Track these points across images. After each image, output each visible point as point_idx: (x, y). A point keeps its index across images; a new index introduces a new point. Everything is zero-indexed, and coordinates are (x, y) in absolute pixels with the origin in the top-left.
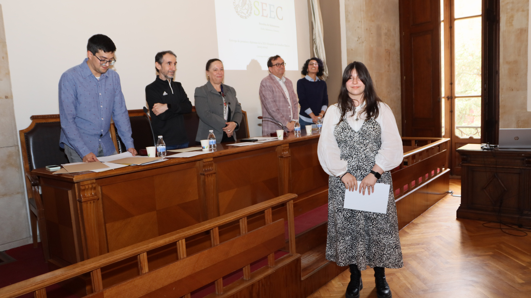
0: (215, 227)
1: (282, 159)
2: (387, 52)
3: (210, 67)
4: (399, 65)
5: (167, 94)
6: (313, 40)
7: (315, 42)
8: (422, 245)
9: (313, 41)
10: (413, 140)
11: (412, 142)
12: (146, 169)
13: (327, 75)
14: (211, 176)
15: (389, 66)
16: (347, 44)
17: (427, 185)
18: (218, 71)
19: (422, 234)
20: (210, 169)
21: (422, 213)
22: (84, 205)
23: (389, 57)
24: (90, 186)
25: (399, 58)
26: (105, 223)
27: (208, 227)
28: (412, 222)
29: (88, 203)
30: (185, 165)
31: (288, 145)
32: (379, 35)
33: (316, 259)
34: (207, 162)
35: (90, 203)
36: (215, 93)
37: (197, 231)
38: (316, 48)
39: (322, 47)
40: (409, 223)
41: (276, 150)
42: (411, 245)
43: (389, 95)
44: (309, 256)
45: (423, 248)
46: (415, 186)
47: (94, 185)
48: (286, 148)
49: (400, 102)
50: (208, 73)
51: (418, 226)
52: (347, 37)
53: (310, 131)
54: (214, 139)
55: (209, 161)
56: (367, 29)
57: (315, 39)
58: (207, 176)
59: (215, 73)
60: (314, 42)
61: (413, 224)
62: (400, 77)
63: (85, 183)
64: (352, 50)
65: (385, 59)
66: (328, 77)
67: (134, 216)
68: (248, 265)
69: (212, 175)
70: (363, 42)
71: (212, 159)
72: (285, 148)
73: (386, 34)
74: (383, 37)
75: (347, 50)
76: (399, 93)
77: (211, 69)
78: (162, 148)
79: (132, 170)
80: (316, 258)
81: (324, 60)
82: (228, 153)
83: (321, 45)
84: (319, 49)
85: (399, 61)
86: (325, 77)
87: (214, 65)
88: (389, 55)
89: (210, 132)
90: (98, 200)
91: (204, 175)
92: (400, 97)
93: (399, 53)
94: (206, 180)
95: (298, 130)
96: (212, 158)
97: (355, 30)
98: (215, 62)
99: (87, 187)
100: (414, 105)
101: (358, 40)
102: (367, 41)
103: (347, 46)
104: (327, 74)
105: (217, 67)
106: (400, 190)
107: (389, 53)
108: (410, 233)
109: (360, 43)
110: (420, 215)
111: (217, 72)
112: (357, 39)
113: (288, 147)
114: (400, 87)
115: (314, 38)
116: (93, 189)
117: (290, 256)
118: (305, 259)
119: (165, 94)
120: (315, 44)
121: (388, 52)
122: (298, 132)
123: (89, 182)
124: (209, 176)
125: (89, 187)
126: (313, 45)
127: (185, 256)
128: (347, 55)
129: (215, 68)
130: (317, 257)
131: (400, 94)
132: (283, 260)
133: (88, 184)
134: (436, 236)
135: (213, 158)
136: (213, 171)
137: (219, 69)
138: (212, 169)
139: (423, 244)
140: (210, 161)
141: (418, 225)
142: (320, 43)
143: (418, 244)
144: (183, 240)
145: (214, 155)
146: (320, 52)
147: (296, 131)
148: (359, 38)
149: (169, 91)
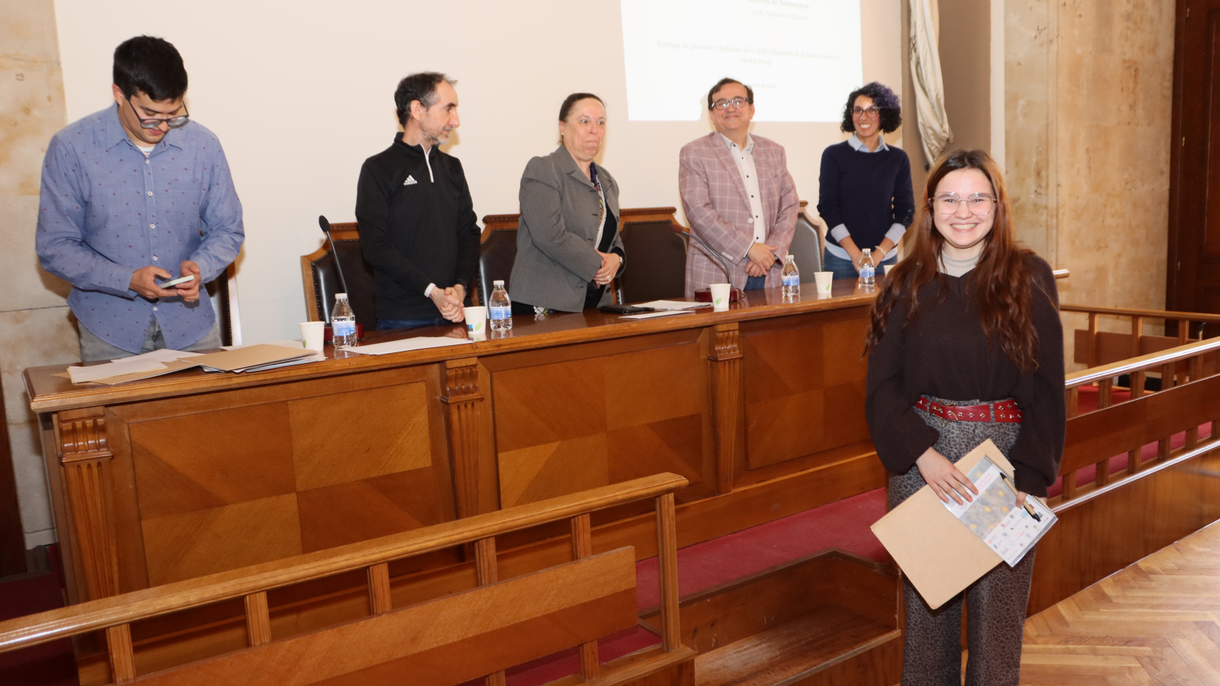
0: (377, 563)
1: (714, 363)
2: (1129, 68)
3: (570, 112)
4: (1169, 103)
5: (416, 182)
6: (910, 40)
7: (914, 45)
8: (1141, 645)
9: (909, 44)
10: (1184, 320)
11: (1181, 325)
12: (256, 384)
13: (946, 136)
14: (469, 406)
15: (1132, 107)
16: (1006, 47)
17: (1204, 456)
18: (589, 124)
19: (1153, 607)
20: (468, 388)
21: (1178, 538)
22: (72, 472)
23: (1136, 83)
24: (89, 423)
25: (1168, 84)
26: (140, 519)
27: (344, 564)
28: (1137, 565)
29: (82, 466)
30: (392, 373)
31: (736, 326)
32: (1104, 20)
33: (772, 658)
34: (457, 367)
35: (89, 466)
36: (581, 180)
37: (302, 573)
38: (918, 63)
39: (932, 58)
40: (1123, 565)
41: (699, 340)
42: (1102, 640)
43: (1130, 190)
44: (756, 646)
45: (1138, 659)
46: (1156, 457)
47: (100, 421)
48: (731, 333)
49: (1164, 210)
50: (562, 128)
51: (1149, 579)
52: (1007, 30)
53: (827, 289)
54: (507, 305)
55: (464, 365)
56: (1065, 4)
57: (915, 36)
58: (459, 407)
59: (582, 130)
60: (912, 46)
61: (1138, 570)
62: (1169, 141)
63: (74, 415)
64: (1019, 64)
65: (1122, 89)
66: (948, 140)
67: (227, 504)
68: (498, 672)
69: (473, 405)
70: (1051, 42)
71: (474, 361)
72: (726, 334)
73: (1128, 17)
74: (1119, 26)
75: (1006, 64)
76: (1163, 185)
77: (573, 118)
78: (346, 325)
79: (209, 385)
80: (774, 655)
81: (937, 95)
82: (523, 345)
83: (928, 53)
84: (925, 63)
85: (1169, 93)
86: (941, 140)
87: (581, 108)
88: (1135, 75)
89: (497, 287)
90: (112, 459)
91: (447, 404)
92: (1167, 194)
93: (1169, 70)
94: (455, 417)
95: (792, 284)
96: (476, 358)
97: (1031, 8)
98: (587, 100)
99: (79, 424)
100: (1206, 220)
101: (1036, 37)
102: (1062, 38)
103: (1005, 54)
104: (944, 132)
105: (588, 115)
106: (1097, 469)
107: (1136, 70)
108: (1115, 601)
109: (1041, 44)
110: (1168, 542)
111: (589, 128)
112: (1033, 33)
113: (737, 333)
114: (1167, 169)
115: (912, 35)
116: (97, 432)
117: (660, 652)
118: (739, 655)
119: (410, 181)
120: (915, 51)
121: (1133, 69)
122: (790, 288)
123: (85, 413)
124: (462, 407)
125: (84, 424)
126: (909, 53)
127: (266, 640)
128: (1005, 79)
129: (584, 116)
130: (778, 653)
131: (1167, 187)
132: (633, 660)
133: (83, 418)
134: (1197, 623)
135: (479, 357)
136: (476, 394)
137: (593, 121)
138: (475, 387)
139: (1142, 643)
140: (467, 367)
141: (1152, 576)
142: (927, 46)
143: (1128, 642)
144: (258, 595)
145: (477, 351)
146: (926, 72)
147: (787, 286)
148: (1039, 31)
149: (421, 175)
